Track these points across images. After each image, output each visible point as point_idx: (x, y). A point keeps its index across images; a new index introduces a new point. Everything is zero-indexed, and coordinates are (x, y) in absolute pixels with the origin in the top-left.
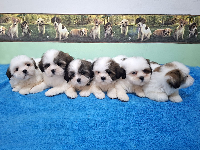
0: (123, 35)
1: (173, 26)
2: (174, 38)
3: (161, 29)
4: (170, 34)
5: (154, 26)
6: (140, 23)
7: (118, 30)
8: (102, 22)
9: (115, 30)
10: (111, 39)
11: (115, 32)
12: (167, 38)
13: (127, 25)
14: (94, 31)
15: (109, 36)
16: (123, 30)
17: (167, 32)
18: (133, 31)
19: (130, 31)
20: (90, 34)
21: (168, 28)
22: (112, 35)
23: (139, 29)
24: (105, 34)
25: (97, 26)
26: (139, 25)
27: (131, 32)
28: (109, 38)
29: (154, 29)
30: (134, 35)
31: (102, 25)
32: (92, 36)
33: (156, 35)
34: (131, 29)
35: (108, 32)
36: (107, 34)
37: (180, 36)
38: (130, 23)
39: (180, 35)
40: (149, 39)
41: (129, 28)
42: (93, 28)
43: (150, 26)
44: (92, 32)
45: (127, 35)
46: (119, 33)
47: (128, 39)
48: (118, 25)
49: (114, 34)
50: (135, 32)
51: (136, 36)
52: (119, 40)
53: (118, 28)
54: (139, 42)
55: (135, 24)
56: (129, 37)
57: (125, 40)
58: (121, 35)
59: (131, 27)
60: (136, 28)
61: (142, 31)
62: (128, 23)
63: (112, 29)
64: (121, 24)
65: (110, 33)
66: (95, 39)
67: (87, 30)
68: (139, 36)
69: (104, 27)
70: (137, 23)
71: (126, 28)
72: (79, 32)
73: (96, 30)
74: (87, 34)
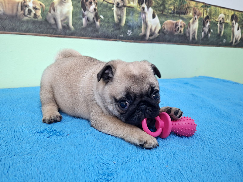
0: (118, 26)
1: (186, 18)
2: (187, 37)
3: (171, 21)
4: (182, 29)
5: (164, 13)
6: (144, 5)
7: (109, 14)
9: (104, 13)
10: (97, 31)
11: (102, 17)
12: (179, 36)
13: (124, 6)
14: (59, 9)
15: (92, 24)
16: (118, 15)
17: (179, 26)
18: (135, 19)
19: (130, 18)
20: (50, 14)
21: (181, 21)
23: (142, 15)
24: (84, 20)
26: (143, 9)
27: (130, 20)
28: (92, 29)
29: (163, 20)
30: (136, 26)
32: (55, 19)
33: (167, 31)
34: (131, 14)
36: (88, 20)
37: (193, 34)
38: (129, 3)
39: (193, 32)
40: (156, 36)
41: (127, 11)
43: (159, 12)
44: (54, 10)
45: (124, 26)
46: (111, 20)
48: (108, 3)
49: (102, 21)
50: (137, 20)
51: (139, 29)
52: (112, 34)
53: (108, 8)
54: (143, 40)
55: (137, 5)
56: (128, 31)
57: (121, 36)
58: (115, 24)
59: (130, 10)
60: (139, 14)
61: (147, 21)
62: (125, 2)
63: (97, 10)
64: (114, 1)
65: (93, 18)
66: (60, 29)
67: (41, 4)
68: (143, 29)
69: (80, 3)
70: (140, 3)
71: (123, 10)
72: (18, 7)
73: (62, 6)
74: (41, 13)
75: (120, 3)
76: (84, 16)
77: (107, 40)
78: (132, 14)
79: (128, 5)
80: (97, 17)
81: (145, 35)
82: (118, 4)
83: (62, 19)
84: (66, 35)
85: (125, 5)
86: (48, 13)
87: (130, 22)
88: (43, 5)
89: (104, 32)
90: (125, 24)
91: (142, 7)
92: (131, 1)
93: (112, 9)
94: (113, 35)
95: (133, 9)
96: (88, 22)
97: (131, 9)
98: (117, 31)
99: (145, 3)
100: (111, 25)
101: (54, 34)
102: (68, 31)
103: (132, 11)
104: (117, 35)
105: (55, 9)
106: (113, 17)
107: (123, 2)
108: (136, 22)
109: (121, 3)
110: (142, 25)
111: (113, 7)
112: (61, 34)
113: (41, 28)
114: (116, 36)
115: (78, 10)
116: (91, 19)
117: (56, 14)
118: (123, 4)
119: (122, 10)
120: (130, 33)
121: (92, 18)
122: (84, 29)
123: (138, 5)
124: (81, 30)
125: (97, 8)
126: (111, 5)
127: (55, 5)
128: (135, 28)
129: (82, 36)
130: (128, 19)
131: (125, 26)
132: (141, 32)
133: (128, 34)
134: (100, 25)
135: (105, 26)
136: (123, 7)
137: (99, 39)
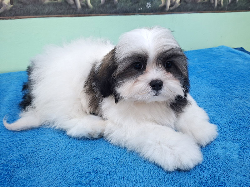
28: (110, 5)
47: (144, 8)
51: (159, 1)
54: (163, 12)
66: (80, 9)
77: (126, 15)
84: (85, 13)
89: (122, 7)
94: (132, 9)
98: (136, 5)
101: (74, 14)
102: (87, 10)
104: (136, 9)
112: (81, 13)
113: (62, 10)
122: (103, 6)
124: (100, 7)
129: (101, 14)
133: (147, 7)
135: (123, 1)
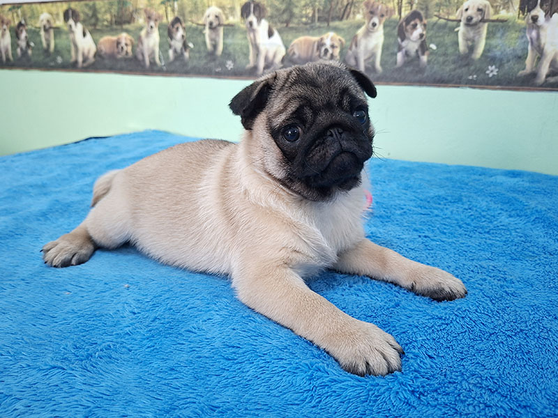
0: (466, 59)
6: (539, 12)
7: (448, 40)
8: (392, 11)
9: (438, 39)
10: (421, 71)
11: (433, 46)
13: (483, 21)
14: (363, 43)
15: (412, 60)
16: (467, 40)
18: (508, 44)
19: (494, 42)
22: (424, 58)
23: (530, 33)
24: (400, 56)
25: (374, 25)
26: (535, 19)
27: (496, 47)
28: (412, 68)
30: (511, 57)
31: (390, 22)
34: (499, 35)
35: (412, 45)
36: (407, 54)
38: (497, 12)
41: (491, 30)
42: (360, 32)
45: (480, 59)
46: (451, 50)
47: (482, 75)
48: (448, 20)
49: (433, 53)
50: (513, 45)
51: (518, 63)
52: (450, 75)
53: (447, 30)
54: (528, 86)
55: (516, 14)
56: (490, 67)
57: (470, 77)
58: (459, 56)
59: (497, 26)
60: (520, 31)
61: (544, 44)
62: (486, 13)
63: (424, 37)
64: (462, 15)
65: (417, 51)
67: (340, 40)
68: (529, 62)
69: (397, 29)
70: (526, 9)
71: (481, 29)
72: (313, 46)
73: (369, 39)
74: (340, 52)
75: (474, 16)
76: (400, 49)
77: (439, 86)
78: (503, 35)
79: (495, 17)
80: (423, 47)
81: (534, 75)
82: (469, 19)
83: (366, 57)
85: (485, 18)
86: (347, 52)
87: (495, 50)
88: (343, 40)
89: (435, 72)
90: (482, 55)
91: (530, 17)
92: (501, 8)
93: (456, 30)
94: (453, 76)
95: (505, 23)
96: (406, 58)
97: (501, 23)
98: (463, 69)
99: (541, 6)
100: (452, 58)
103: (502, 27)
104: (462, 77)
105: (358, 44)
106: (457, 43)
107: (481, 14)
108: (512, 48)
109: (477, 15)
110: (527, 53)
111: (458, 26)
114: (460, 78)
115: (392, 40)
116: (413, 52)
117: (359, 51)
118: (480, 18)
119: (479, 28)
120: (492, 71)
121: (415, 50)
122: (400, 69)
123: (519, 15)
124: (393, 72)
125: (424, 33)
126: (455, 23)
127: (359, 37)
128: (508, 61)
130: (490, 45)
131: (483, 58)
132: (524, 69)
133: (488, 74)
134: (429, 61)
135: (438, 63)
136: (481, 24)
137: (423, 86)
